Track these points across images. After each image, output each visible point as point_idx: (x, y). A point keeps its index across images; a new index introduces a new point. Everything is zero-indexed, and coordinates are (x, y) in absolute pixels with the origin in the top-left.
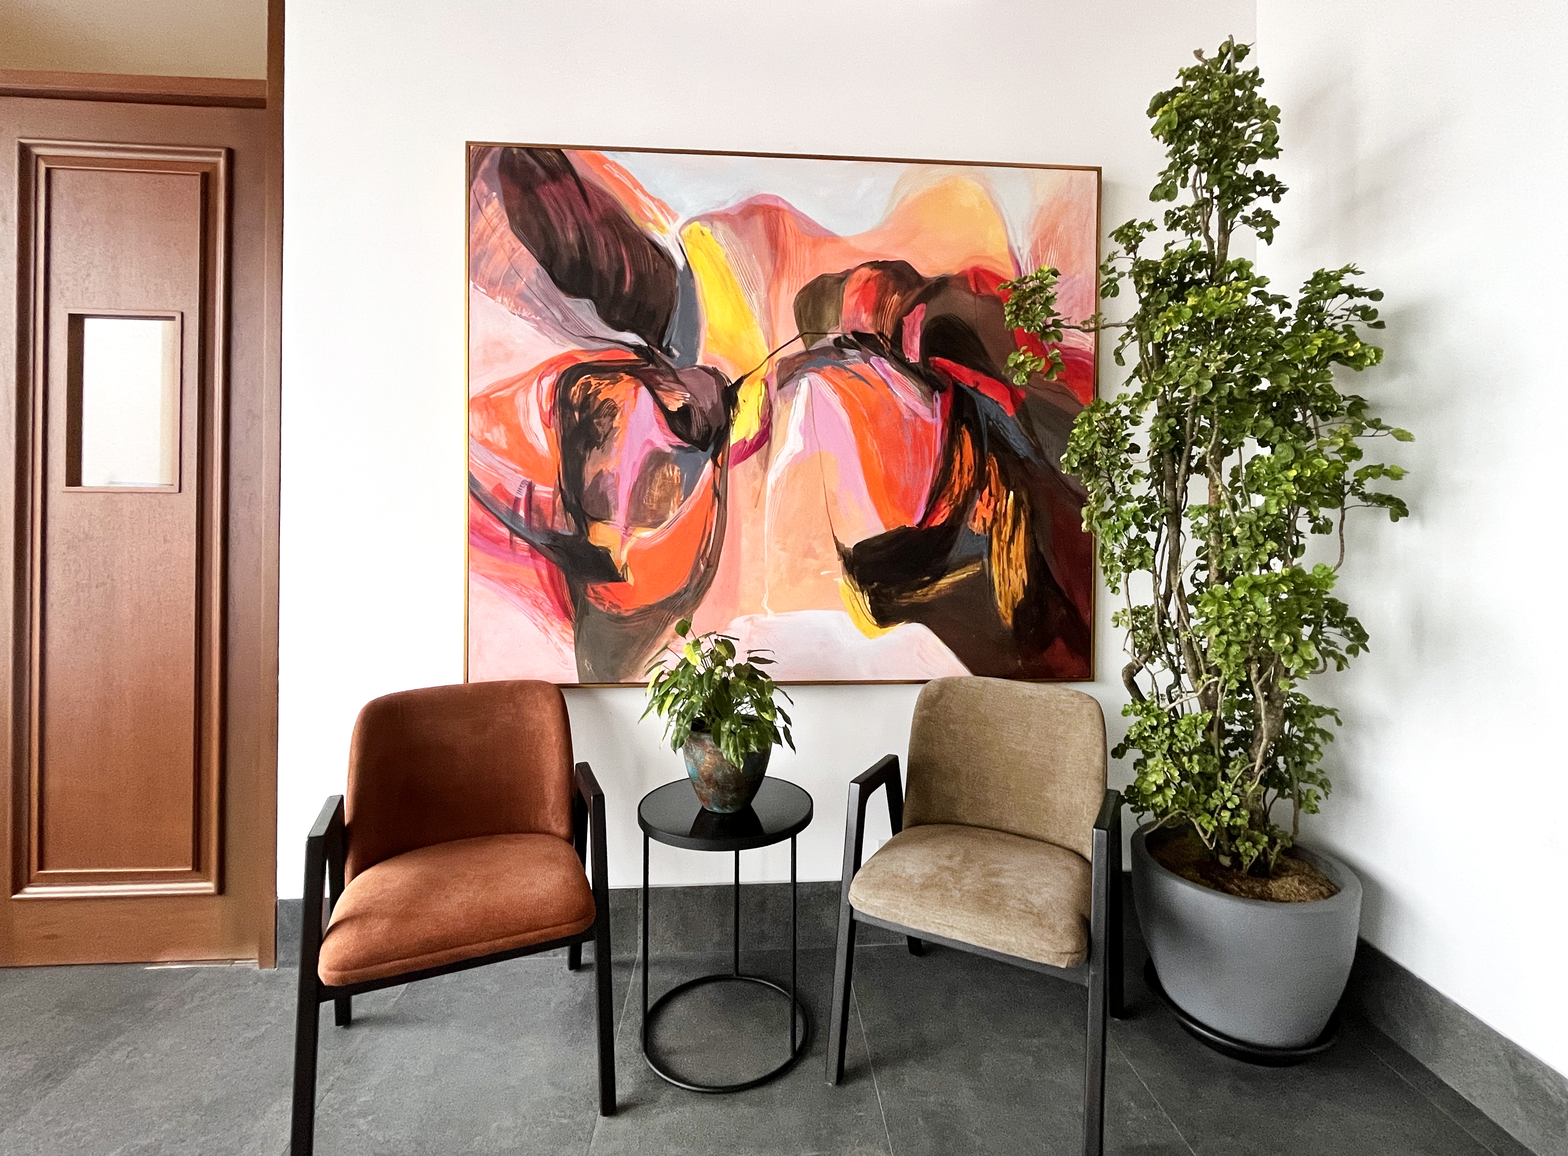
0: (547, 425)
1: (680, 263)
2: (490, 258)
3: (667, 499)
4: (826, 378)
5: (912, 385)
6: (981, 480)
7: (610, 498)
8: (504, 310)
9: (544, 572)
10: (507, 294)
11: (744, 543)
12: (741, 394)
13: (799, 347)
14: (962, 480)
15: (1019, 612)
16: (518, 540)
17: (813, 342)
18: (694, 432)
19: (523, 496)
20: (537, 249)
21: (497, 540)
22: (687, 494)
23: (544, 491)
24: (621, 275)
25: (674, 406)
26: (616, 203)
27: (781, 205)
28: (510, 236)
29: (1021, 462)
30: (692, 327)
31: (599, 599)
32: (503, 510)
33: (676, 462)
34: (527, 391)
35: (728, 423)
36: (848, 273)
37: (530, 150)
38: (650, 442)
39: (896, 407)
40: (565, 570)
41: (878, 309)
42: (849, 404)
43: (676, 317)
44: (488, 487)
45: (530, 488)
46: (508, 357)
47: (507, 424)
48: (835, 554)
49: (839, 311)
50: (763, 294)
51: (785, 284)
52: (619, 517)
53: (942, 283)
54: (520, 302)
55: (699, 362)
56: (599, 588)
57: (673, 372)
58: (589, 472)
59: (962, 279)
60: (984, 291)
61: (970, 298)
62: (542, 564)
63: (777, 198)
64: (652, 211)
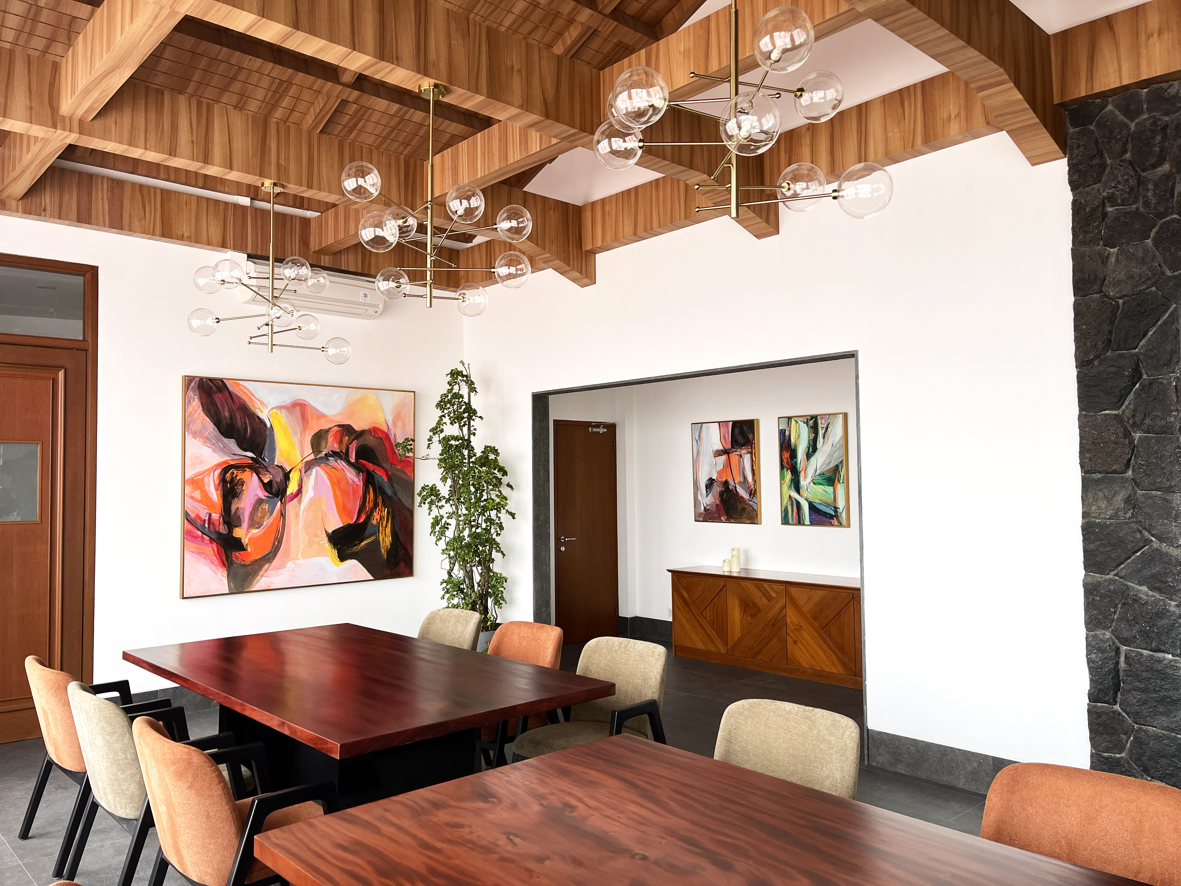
0: (217, 490)
1: (268, 425)
2: (194, 423)
3: (263, 517)
4: (322, 468)
5: (352, 470)
6: (376, 505)
7: (241, 518)
8: (200, 444)
9: (215, 549)
10: (201, 437)
11: (292, 533)
12: (291, 475)
13: (312, 457)
14: (369, 505)
15: (389, 552)
16: (205, 536)
17: (317, 455)
18: (274, 491)
19: (207, 519)
20: (213, 419)
21: (196, 537)
22: (271, 515)
23: (215, 516)
24: (246, 429)
25: (266, 481)
26: (244, 401)
27: (306, 403)
28: (202, 414)
29: (390, 498)
30: (273, 450)
31: (237, 558)
32: (199, 524)
33: (266, 503)
34: (209, 476)
35: (287, 487)
36: (330, 429)
37: (211, 380)
38: (257, 495)
39: (346, 478)
40: (223, 547)
41: (341, 442)
42: (330, 478)
43: (267, 446)
44: (193, 515)
45: (210, 515)
46: (201, 462)
47: (201, 490)
48: (325, 535)
49: (327, 443)
50: (299, 437)
51: (307, 433)
52: (245, 525)
53: (363, 432)
54: (206, 440)
55: (276, 463)
56: (237, 554)
57: (266, 468)
58: (233, 508)
59: (369, 431)
60: (377, 435)
61: (372, 438)
62: (214, 545)
63: (304, 400)
64: (258, 404)
